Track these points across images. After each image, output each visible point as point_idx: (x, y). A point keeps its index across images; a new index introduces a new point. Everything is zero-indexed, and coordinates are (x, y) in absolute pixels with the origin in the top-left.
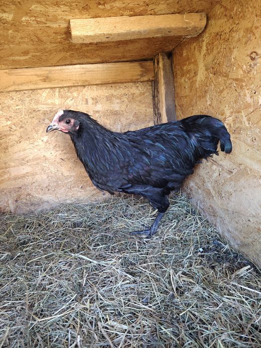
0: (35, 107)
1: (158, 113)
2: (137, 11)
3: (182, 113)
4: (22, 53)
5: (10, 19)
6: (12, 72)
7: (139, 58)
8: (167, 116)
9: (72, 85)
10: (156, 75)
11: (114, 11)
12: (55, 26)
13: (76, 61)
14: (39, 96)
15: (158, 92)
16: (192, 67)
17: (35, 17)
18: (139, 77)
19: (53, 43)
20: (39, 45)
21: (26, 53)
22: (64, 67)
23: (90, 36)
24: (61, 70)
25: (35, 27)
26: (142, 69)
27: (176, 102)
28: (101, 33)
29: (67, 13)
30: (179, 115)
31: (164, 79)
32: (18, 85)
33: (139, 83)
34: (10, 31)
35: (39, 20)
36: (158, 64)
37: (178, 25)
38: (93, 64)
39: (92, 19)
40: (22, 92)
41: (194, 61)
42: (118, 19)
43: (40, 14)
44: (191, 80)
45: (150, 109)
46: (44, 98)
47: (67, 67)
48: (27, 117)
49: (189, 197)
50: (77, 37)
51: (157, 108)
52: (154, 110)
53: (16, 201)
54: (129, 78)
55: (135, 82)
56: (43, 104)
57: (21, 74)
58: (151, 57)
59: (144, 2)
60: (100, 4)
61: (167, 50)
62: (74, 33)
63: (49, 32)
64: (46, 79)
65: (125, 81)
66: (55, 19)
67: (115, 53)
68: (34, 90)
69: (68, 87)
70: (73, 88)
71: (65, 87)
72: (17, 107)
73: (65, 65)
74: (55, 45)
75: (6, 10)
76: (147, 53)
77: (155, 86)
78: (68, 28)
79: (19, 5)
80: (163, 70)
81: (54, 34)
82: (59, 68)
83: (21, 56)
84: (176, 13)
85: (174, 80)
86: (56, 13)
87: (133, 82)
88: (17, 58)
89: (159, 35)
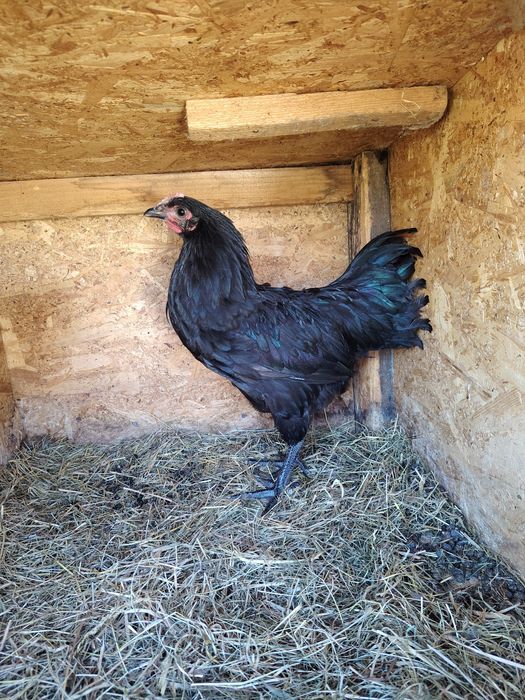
0: (125, 246)
2: (311, 84)
4: (103, 152)
5: (80, 102)
7: (325, 160)
10: (356, 193)
11: (268, 86)
12: (160, 110)
13: (202, 166)
14: (133, 226)
15: (358, 225)
16: (422, 182)
17: (122, 97)
18: (322, 195)
19: (158, 136)
20: (132, 139)
21: (110, 152)
22: (181, 175)
23: (222, 130)
24: (175, 180)
25: (124, 112)
26: (328, 181)
28: (242, 124)
29: (180, 91)
31: (370, 201)
32: (96, 205)
33: (323, 206)
34: (81, 120)
35: (129, 101)
36: (360, 172)
37: (390, 109)
38: (235, 170)
39: (227, 99)
40: (103, 219)
41: (427, 172)
42: (275, 99)
43: (132, 93)
44: (420, 208)
45: (342, 256)
46: (141, 230)
47: (187, 175)
48: (108, 265)
49: (411, 434)
50: (198, 132)
53: (79, 419)
54: (302, 197)
55: (314, 204)
56: (140, 242)
57: (102, 186)
58: (347, 158)
59: (324, 71)
60: (239, 75)
61: (378, 146)
62: (193, 124)
63: (150, 119)
64: (147, 196)
65: (293, 202)
66: (160, 100)
67: (276, 152)
68: (125, 215)
72: (91, 246)
73: (184, 172)
74: (162, 140)
75: (73, 89)
76: (338, 152)
77: (352, 212)
78: (184, 113)
79: (93, 81)
80: (369, 183)
81: (159, 124)
82: (172, 176)
83: (101, 157)
84: (388, 86)
85: (390, 204)
86: (160, 92)
87: (311, 204)
88: (94, 160)
89: (355, 126)
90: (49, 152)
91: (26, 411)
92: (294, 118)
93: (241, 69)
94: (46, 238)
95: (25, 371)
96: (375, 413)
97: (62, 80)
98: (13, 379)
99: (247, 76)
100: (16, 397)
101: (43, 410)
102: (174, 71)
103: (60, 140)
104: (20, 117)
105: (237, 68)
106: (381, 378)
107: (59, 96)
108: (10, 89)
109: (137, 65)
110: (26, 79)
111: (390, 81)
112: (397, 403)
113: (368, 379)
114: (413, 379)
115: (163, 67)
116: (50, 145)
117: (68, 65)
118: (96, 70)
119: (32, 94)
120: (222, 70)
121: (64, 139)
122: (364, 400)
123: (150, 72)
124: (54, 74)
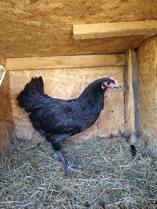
0: (51, 79)
1: (127, 86)
2: (115, 19)
3: (143, 85)
4: (46, 47)
5: (39, 25)
7: (116, 52)
8: (133, 87)
9: (74, 67)
10: (127, 62)
11: (100, 19)
12: (65, 29)
13: (77, 53)
14: (54, 72)
15: (127, 72)
16: (151, 55)
17: (53, 23)
18: (115, 63)
19: (64, 40)
20: (55, 41)
21: (48, 47)
22: (70, 57)
23: (85, 34)
25: (53, 30)
26: (117, 59)
27: (139, 79)
28: (91, 32)
29: (71, 21)
30: (141, 87)
31: (132, 64)
32: (43, 66)
33: (115, 67)
34: (39, 33)
35: (55, 25)
36: (128, 55)
37: (142, 27)
38: (87, 55)
39: (86, 24)
40: (45, 70)
41: (153, 52)
42: (103, 24)
43: (56, 21)
44: (150, 64)
45: (121, 83)
46: (57, 74)
47: (72, 57)
48: (46, 85)
49: (146, 144)
50: (77, 35)
51: (126, 82)
52: (124, 84)
53: (34, 134)
54: (109, 64)
55: (112, 66)
56: (56, 78)
57: (45, 60)
58: (124, 51)
59: (120, 13)
60: (91, 14)
61: (135, 46)
62: (75, 32)
63: (61, 33)
64: (59, 63)
65: (106, 65)
66: (64, 25)
67: (101, 48)
68: (52, 69)
69: (71, 68)
70: (74, 69)
71: (70, 68)
73: (71, 55)
74: (65, 42)
75: (37, 19)
76: (121, 48)
77: (125, 69)
78: (72, 30)
79: (44, 16)
80: (131, 59)
81: (64, 35)
82: (67, 57)
83: (45, 49)
84: (141, 20)
85: (138, 65)
86: (65, 21)
87: (111, 66)
88: (43, 50)
89: (129, 34)
90: (29, 46)
91: (17, 130)
93: (92, 11)
94: (28, 76)
95: (18, 117)
96: (133, 136)
97: (33, 15)
98: (14, 120)
100: (14, 125)
101: (23, 130)
102: (70, 12)
103: (33, 41)
104: (20, 31)
105: (91, 11)
107: (33, 22)
108: (17, 19)
109: (58, 9)
110: (22, 15)
111: (142, 18)
112: (141, 133)
113: (130, 124)
114: (147, 124)
115: (66, 10)
116: (30, 43)
117: (36, 9)
118: (44, 11)
119: (24, 21)
120: (86, 12)
121: (34, 41)
122: (129, 132)
123: (62, 12)
124: (31, 13)
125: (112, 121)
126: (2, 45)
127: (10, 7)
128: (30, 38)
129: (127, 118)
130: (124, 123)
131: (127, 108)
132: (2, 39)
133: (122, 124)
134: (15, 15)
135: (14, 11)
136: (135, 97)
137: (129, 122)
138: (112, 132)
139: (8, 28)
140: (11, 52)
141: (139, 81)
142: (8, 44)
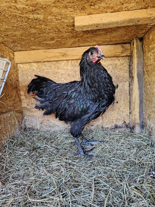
0: (57, 71)
1: (132, 76)
2: (116, 9)
3: (148, 76)
4: (51, 39)
5: (42, 18)
6: (46, 51)
7: (121, 42)
8: (138, 78)
9: (79, 58)
10: (132, 52)
11: (101, 10)
12: (66, 21)
13: (81, 45)
14: (60, 64)
15: (132, 63)
17: (55, 16)
18: (120, 54)
19: (67, 32)
20: (59, 34)
21: (53, 39)
22: (75, 48)
23: (86, 26)
24: (73, 50)
25: (55, 22)
26: (122, 49)
27: (145, 69)
28: (92, 23)
29: (72, 13)
30: (146, 77)
31: (137, 54)
32: (49, 58)
33: (121, 57)
34: (43, 26)
35: (57, 18)
36: (133, 45)
37: (144, 16)
39: (88, 16)
40: (51, 62)
42: (104, 14)
43: (57, 14)
44: (154, 54)
45: (127, 74)
46: (62, 66)
47: (77, 48)
48: (52, 76)
49: (150, 134)
50: (78, 27)
51: (131, 73)
52: (130, 75)
53: (41, 123)
54: (113, 54)
55: (118, 57)
56: (62, 69)
57: (51, 52)
58: (129, 41)
59: (120, 2)
60: (91, 5)
61: (139, 36)
62: (76, 24)
63: (64, 25)
64: (64, 55)
65: (111, 56)
66: (66, 17)
67: (105, 39)
68: (57, 61)
71: (75, 60)
72: (47, 71)
73: (76, 47)
74: (68, 34)
75: (39, 12)
76: (126, 38)
77: (131, 59)
78: (74, 22)
79: (45, 9)
80: (136, 49)
81: (67, 27)
82: (72, 48)
83: (50, 41)
84: (143, 8)
85: (143, 55)
86: (66, 13)
87: (116, 57)
88: (48, 42)
89: (131, 24)
90: (35, 39)
91: (26, 120)
92: (110, 20)
93: (92, 2)
94: (35, 68)
95: (27, 108)
96: (137, 127)
97: (35, 9)
98: (23, 110)
99: (94, 5)
100: (24, 115)
101: (31, 120)
102: (70, 4)
103: (37, 34)
104: (25, 25)
105: (91, 2)
106: (140, 115)
107: (36, 16)
108: (21, 13)
109: (58, 1)
110: (25, 9)
111: (144, 6)
112: (145, 124)
113: (135, 115)
114: (151, 115)
115: (66, 2)
116: (35, 36)
117: (37, 3)
118: (45, 4)
119: (27, 15)
120: (85, 3)
121: (39, 34)
122: (133, 122)
123: (62, 5)
124: (33, 6)
125: (117, 112)
126: (10, 39)
127: (13, 3)
128: (35, 31)
129: (132, 108)
130: (128, 114)
131: (132, 99)
132: (9, 33)
133: (127, 115)
134: (18, 10)
135: (17, 6)
136: (140, 88)
137: (134, 113)
138: (117, 122)
139: (13, 22)
140: (18, 45)
141: (144, 72)
142: (15, 38)
